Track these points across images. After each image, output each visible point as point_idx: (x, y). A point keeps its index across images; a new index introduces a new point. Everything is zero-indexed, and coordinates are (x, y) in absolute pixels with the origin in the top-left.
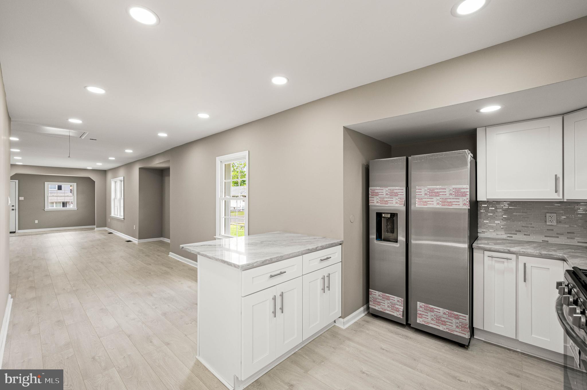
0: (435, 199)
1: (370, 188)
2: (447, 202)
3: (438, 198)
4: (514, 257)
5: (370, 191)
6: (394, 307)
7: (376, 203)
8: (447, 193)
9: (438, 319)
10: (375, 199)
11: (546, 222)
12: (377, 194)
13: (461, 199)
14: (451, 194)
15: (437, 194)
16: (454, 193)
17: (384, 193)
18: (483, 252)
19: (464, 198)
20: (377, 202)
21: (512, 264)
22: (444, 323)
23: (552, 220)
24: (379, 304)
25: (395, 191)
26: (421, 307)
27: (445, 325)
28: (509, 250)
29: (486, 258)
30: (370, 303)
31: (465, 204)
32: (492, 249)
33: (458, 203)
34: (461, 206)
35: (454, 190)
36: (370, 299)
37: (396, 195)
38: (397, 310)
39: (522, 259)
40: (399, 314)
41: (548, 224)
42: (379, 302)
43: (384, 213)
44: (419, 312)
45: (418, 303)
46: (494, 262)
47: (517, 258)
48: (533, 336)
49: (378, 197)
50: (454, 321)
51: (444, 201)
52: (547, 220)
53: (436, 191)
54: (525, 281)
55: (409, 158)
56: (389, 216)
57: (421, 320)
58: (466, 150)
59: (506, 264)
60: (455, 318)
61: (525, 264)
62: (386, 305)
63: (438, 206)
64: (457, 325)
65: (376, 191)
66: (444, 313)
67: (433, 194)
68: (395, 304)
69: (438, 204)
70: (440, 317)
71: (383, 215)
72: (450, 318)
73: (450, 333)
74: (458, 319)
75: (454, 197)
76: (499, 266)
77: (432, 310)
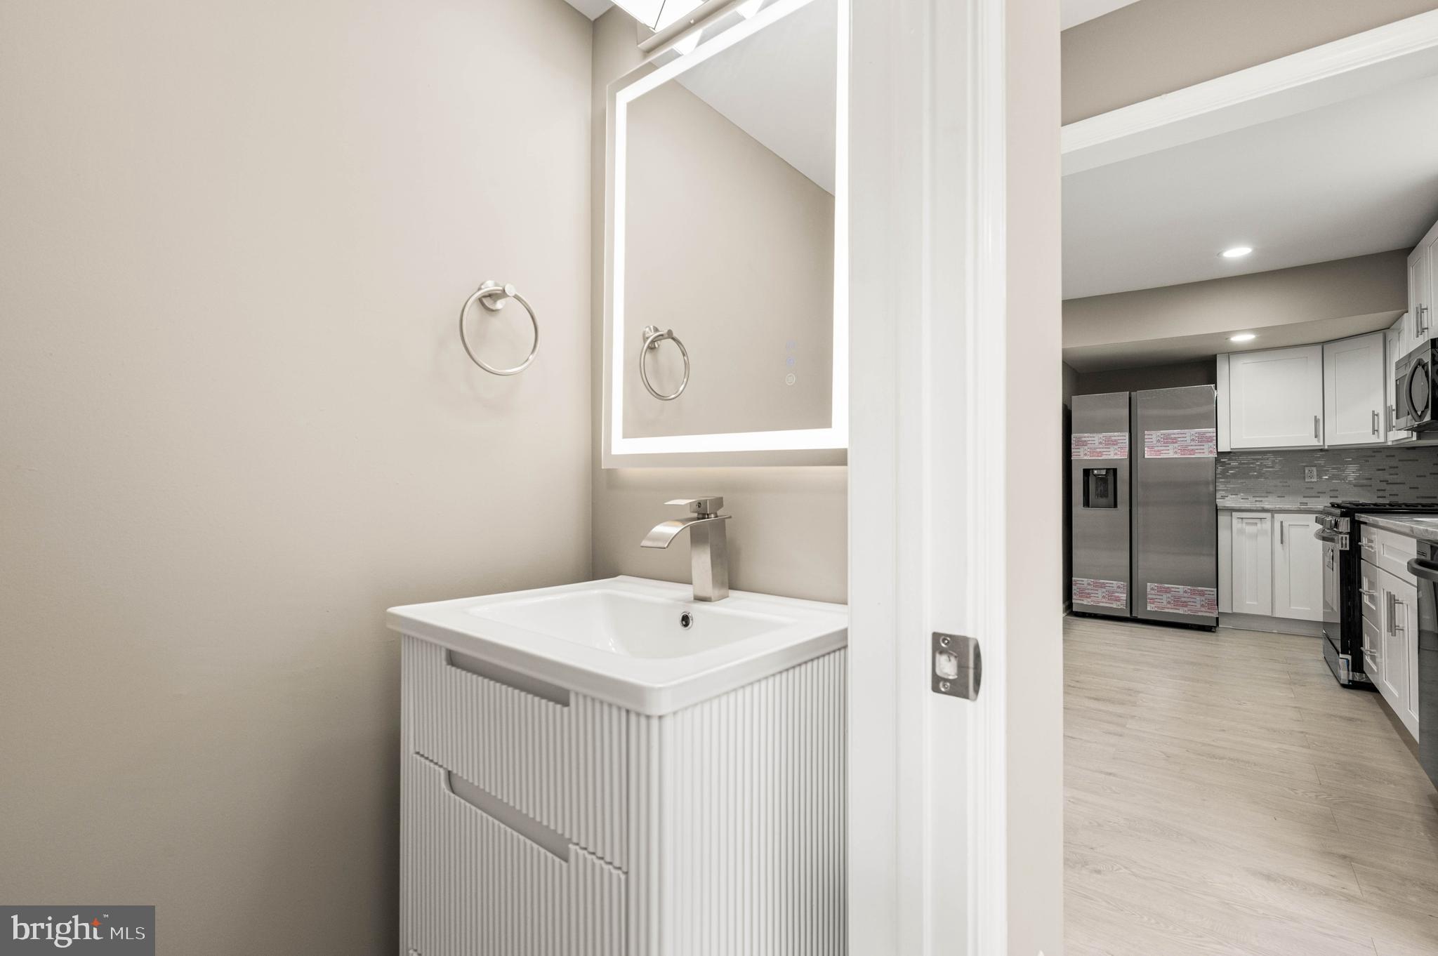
0: (1171, 446)
1: (1073, 436)
2: (1188, 450)
3: (1176, 445)
4: (1268, 515)
5: (1073, 439)
6: (1111, 596)
7: (1081, 455)
8: (1188, 439)
9: (1177, 601)
10: (1081, 450)
11: (1304, 478)
12: (1085, 443)
13: (1206, 446)
14: (1193, 440)
15: (1174, 441)
16: (1197, 439)
17: (1097, 442)
18: (1230, 514)
19: (1210, 444)
20: (1085, 455)
21: (1267, 525)
22: (1185, 604)
23: (1312, 475)
24: (1088, 596)
25: (1113, 438)
26: (1152, 589)
27: (1186, 606)
28: (1263, 508)
29: (1235, 521)
30: (1074, 597)
31: (1211, 452)
32: (1242, 508)
33: (1202, 451)
34: (1207, 455)
35: (1197, 435)
36: (1074, 592)
37: (1115, 443)
38: (1118, 599)
39: (1278, 517)
40: (1119, 604)
41: (1306, 480)
42: (1089, 594)
43: (1096, 469)
44: (1149, 596)
45: (1149, 584)
46: (1244, 525)
47: (1273, 517)
48: (1292, 608)
49: (1086, 447)
50: (1198, 598)
51: (1184, 449)
52: (1306, 477)
53: (1173, 436)
54: (1282, 543)
55: (1132, 393)
56: (1104, 472)
57: (1152, 605)
58: (1212, 385)
59: (1259, 525)
60: (1200, 595)
61: (1282, 522)
62: (1100, 595)
63: (1176, 456)
64: (1202, 603)
65: (1083, 439)
66: (1185, 592)
67: (1168, 440)
68: (1113, 592)
69: (1176, 453)
70: (1179, 598)
71: (1095, 472)
72: (1194, 596)
73: (1194, 615)
74: (1203, 595)
75: (1197, 443)
76: (1250, 529)
77: (1167, 591)
